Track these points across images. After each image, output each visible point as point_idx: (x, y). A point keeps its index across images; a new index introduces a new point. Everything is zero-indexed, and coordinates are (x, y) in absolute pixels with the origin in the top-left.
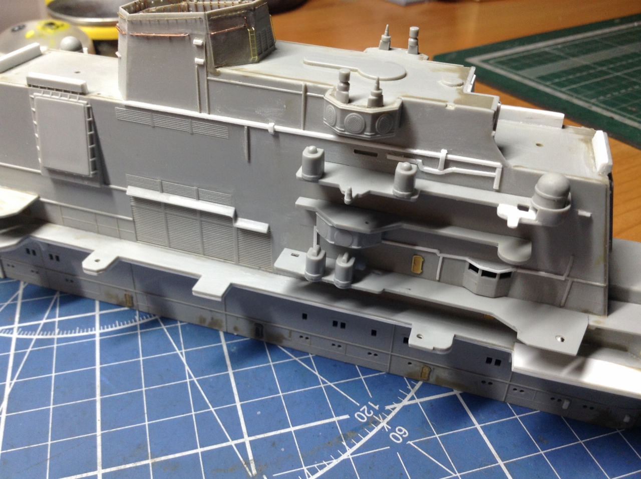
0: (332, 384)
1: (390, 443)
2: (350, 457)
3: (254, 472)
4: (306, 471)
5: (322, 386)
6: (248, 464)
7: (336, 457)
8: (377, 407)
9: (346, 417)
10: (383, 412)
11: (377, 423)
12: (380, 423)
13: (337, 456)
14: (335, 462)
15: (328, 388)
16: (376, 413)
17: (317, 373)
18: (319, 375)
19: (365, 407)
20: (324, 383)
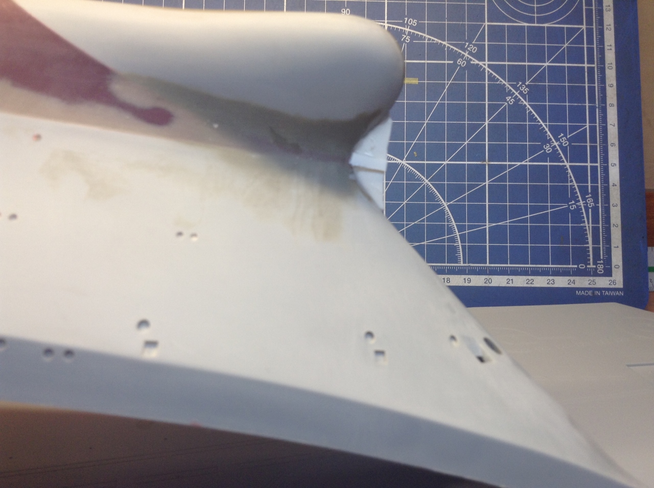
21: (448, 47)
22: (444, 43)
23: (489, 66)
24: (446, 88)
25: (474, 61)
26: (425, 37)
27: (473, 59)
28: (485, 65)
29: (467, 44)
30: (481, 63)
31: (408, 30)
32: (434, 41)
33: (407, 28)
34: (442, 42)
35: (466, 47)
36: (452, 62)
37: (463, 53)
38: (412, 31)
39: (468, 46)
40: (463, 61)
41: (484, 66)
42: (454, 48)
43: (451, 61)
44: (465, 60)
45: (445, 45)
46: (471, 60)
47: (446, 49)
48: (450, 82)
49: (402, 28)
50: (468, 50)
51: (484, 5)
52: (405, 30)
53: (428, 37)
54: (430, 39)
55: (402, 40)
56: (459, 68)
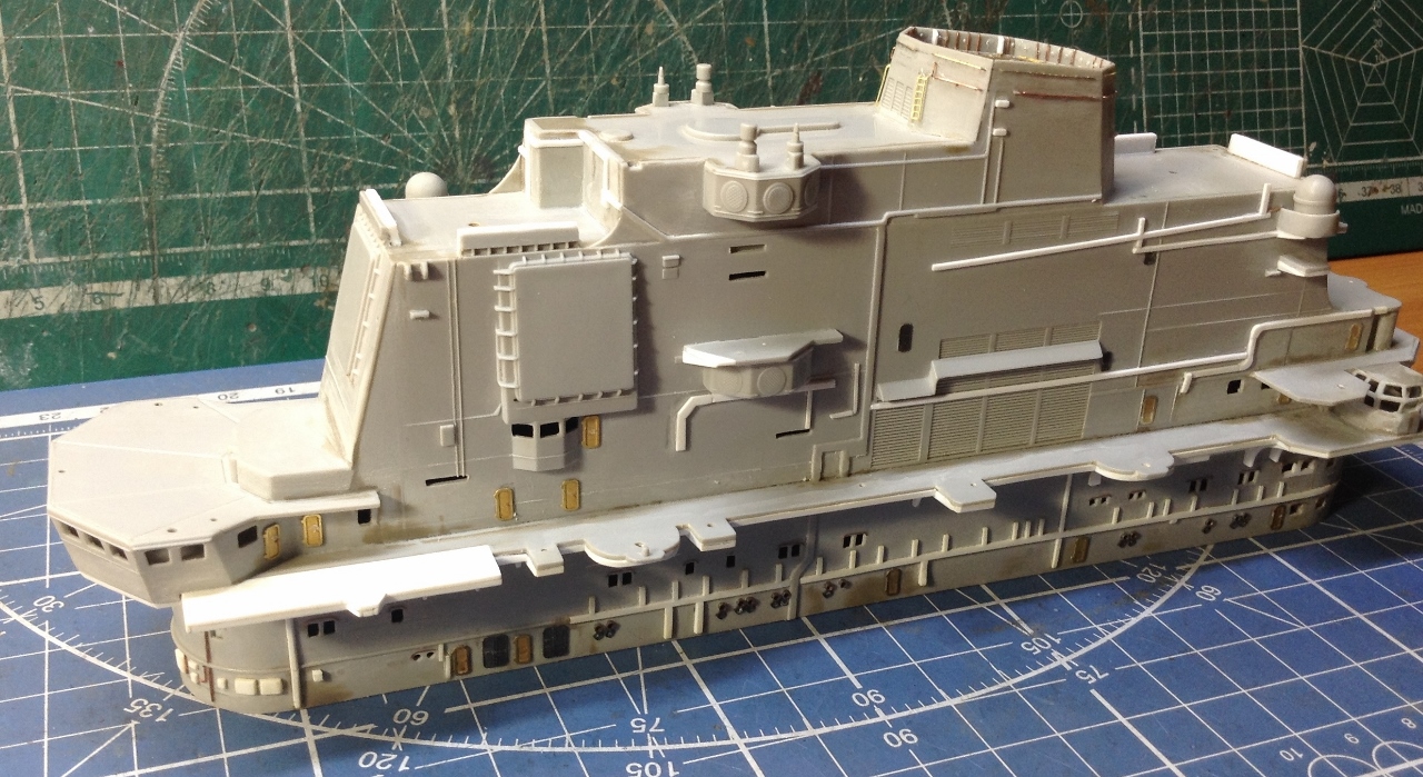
1: (1198, 600)
2: (1153, 615)
3: (1030, 631)
4: (1100, 629)
6: (1016, 624)
7: (1135, 615)
8: (1163, 568)
9: (1126, 577)
10: (1175, 572)
11: (1172, 582)
12: (1176, 582)
14: (1134, 621)
16: (1166, 573)
19: (1147, 568)
22: (498, 748)
23: (300, 732)
25: (365, 731)
26: (578, 744)
27: (366, 736)
28: (315, 733)
29: (403, 767)
30: (335, 732)
31: (650, 748)
32: (536, 745)
33: (656, 752)
34: (507, 748)
35: (407, 758)
36: (447, 710)
38: (633, 748)
39: (396, 763)
40: (408, 723)
41: (319, 728)
42: (455, 745)
43: (454, 713)
44: (399, 728)
45: (492, 743)
46: (373, 732)
47: (484, 736)
49: (677, 747)
52: (662, 743)
53: (566, 749)
54: (554, 744)
55: (658, 720)
56: (418, 705)
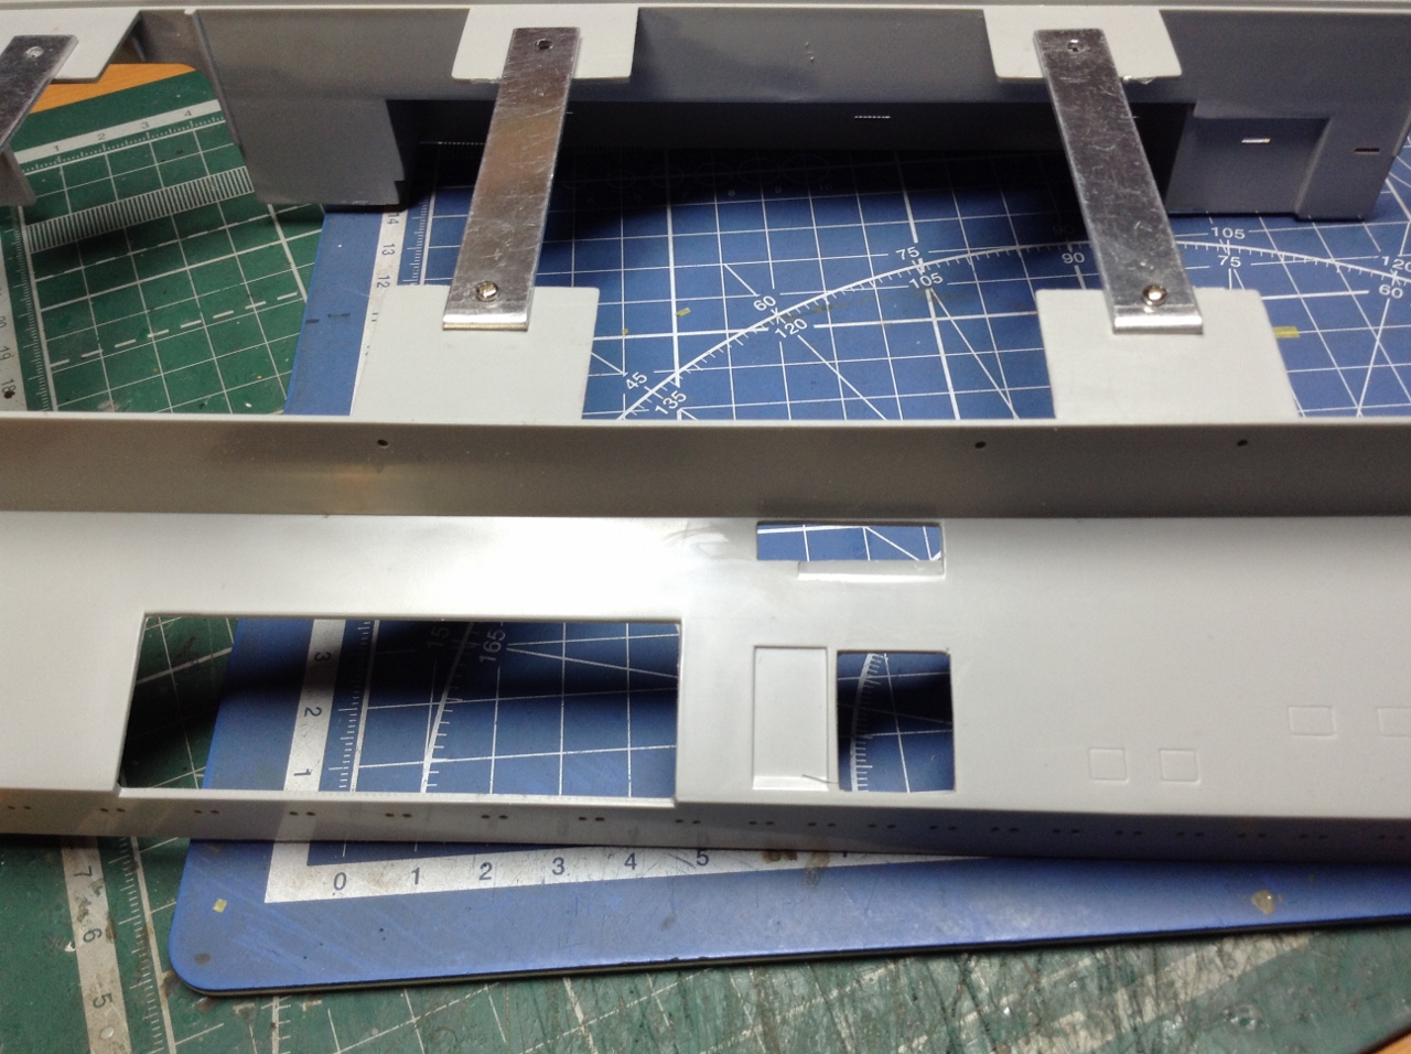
0: (824, 361)
1: (778, 298)
3: (928, 292)
4: (874, 286)
5: (836, 362)
6: (933, 298)
7: (841, 292)
8: (778, 331)
9: (816, 326)
10: (772, 326)
11: (784, 316)
12: (782, 316)
13: (837, 294)
14: (842, 289)
15: (829, 357)
16: (781, 326)
17: (840, 376)
18: (838, 373)
19: (791, 333)
20: (833, 365)
21: (1344, 269)
22: (1328, 261)
24: (1378, 338)
26: (1276, 256)
29: (1387, 259)
31: (1228, 246)
32: (1303, 259)
33: (1225, 243)
34: (1322, 260)
35: (1386, 263)
36: (1366, 292)
37: (1384, 274)
38: (1240, 248)
39: (1391, 263)
40: (1392, 288)
42: (1357, 267)
43: (1362, 289)
44: (1396, 285)
45: (1332, 267)
47: (1338, 271)
48: (1381, 327)
49: (1212, 245)
50: (1394, 269)
51: (1391, 195)
52: (1221, 249)
53: (1284, 254)
54: (1291, 258)
55: (1222, 263)
56: (1388, 300)
